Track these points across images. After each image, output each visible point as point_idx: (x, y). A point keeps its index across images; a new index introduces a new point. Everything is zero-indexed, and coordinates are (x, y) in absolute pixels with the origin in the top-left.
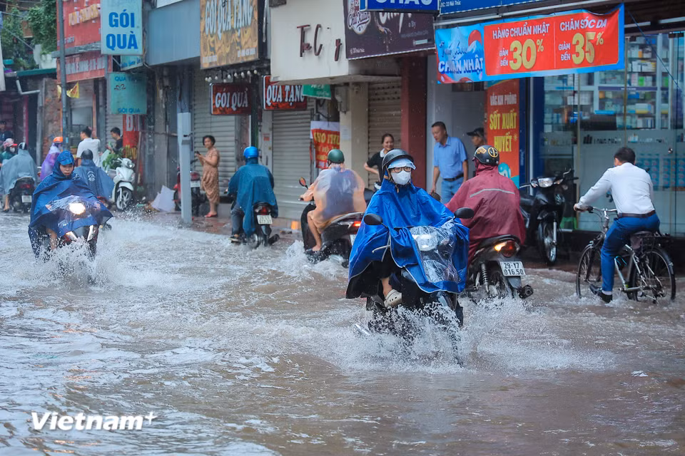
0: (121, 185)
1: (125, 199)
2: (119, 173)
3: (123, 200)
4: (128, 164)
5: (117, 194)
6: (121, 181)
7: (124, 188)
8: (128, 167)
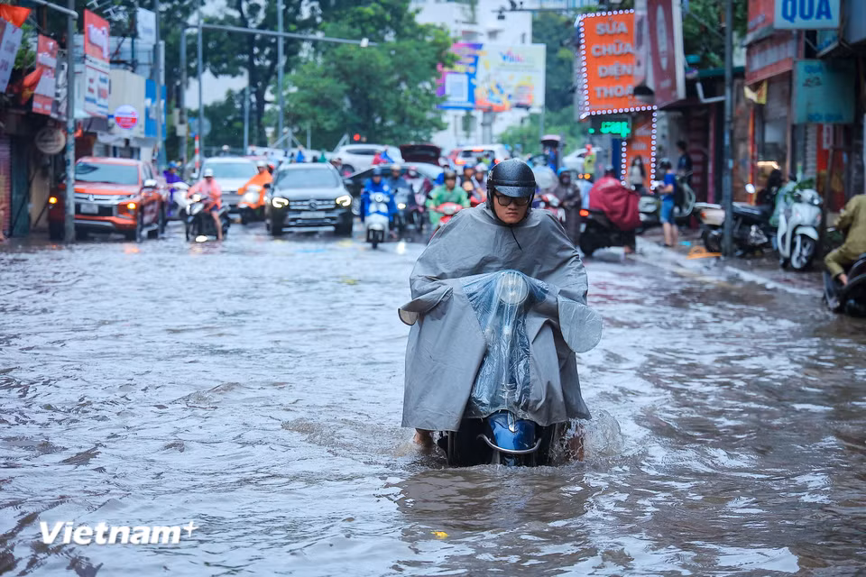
0: (800, 231)
1: (805, 252)
2: (797, 212)
3: (801, 254)
4: (813, 199)
5: (793, 245)
6: (799, 226)
7: (804, 237)
8: (811, 203)
